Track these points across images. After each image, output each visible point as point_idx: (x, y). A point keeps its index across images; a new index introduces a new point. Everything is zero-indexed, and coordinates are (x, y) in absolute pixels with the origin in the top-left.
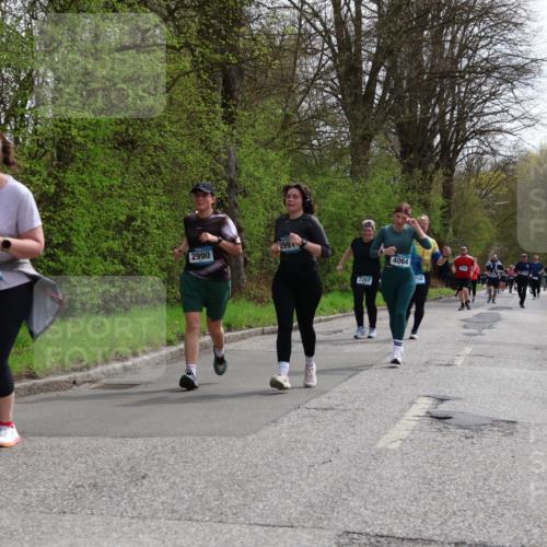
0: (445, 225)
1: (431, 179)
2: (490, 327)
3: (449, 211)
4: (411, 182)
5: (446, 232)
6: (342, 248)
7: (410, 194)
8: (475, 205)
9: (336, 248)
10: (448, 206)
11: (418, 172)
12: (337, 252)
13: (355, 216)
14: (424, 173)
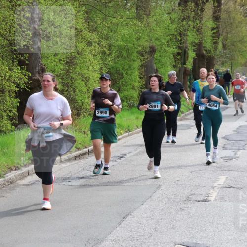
0: (215, 43)
1: (202, 10)
2: (244, 148)
3: (218, 31)
4: (186, 13)
5: (216, 49)
6: (129, 72)
7: (184, 23)
8: (240, 22)
9: (125, 73)
10: (217, 28)
11: (191, 5)
12: (125, 75)
13: (140, 46)
14: (197, 5)
